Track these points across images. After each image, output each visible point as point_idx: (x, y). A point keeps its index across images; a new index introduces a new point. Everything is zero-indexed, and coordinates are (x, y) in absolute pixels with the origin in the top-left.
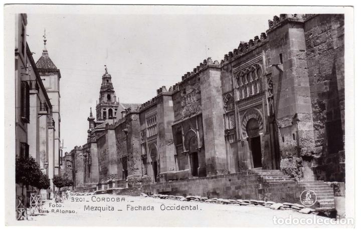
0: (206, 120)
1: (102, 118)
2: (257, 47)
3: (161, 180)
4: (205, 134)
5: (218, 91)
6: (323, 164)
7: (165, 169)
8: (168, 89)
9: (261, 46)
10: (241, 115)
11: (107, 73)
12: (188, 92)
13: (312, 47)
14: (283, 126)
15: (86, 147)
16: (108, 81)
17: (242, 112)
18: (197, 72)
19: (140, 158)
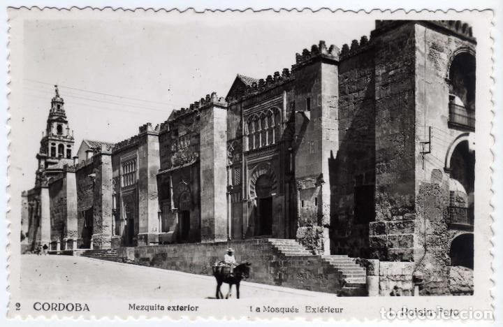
0: (205, 172)
1: (50, 155)
2: (277, 86)
3: (139, 242)
4: (202, 189)
5: (222, 137)
7: (146, 229)
8: (154, 126)
9: (283, 85)
10: (249, 169)
11: (58, 96)
12: (181, 134)
13: (345, 94)
14: (304, 187)
15: (33, 192)
16: (59, 107)
17: (251, 166)
18: (195, 109)
19: (110, 212)
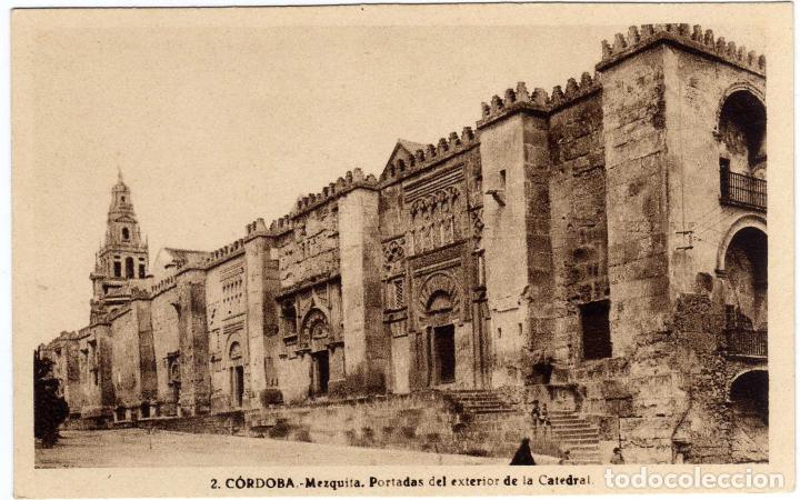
1: (112, 275)
2: (455, 155)
3: (252, 402)
5: (373, 236)
6: (570, 381)
9: (463, 152)
11: (122, 183)
12: (310, 233)
13: (561, 162)
14: (501, 308)
15: (86, 333)
16: (123, 198)
17: (419, 277)
18: (330, 194)
19: (206, 359)
